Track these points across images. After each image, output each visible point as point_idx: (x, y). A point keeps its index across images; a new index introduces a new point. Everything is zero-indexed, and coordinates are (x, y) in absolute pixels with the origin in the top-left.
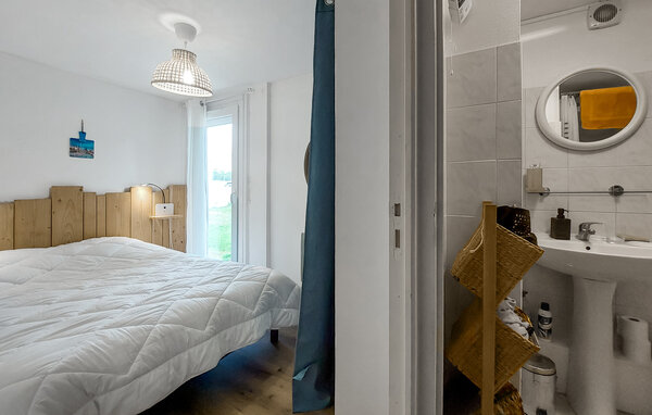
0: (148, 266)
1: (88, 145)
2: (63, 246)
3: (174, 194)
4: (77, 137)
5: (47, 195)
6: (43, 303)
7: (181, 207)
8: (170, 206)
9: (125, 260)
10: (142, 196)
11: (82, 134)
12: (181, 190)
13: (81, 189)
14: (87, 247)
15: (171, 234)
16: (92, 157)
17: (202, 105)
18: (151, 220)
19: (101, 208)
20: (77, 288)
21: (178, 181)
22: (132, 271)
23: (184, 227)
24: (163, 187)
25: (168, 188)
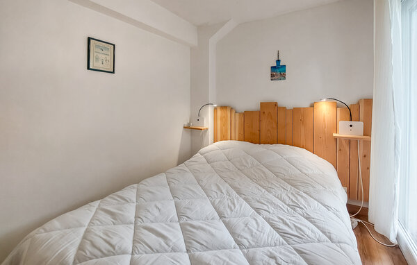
1: (281, 70)
3: (366, 111)
4: (275, 65)
5: (259, 109)
11: (278, 61)
13: (276, 104)
18: (336, 139)
19: (289, 120)
25: (358, 103)
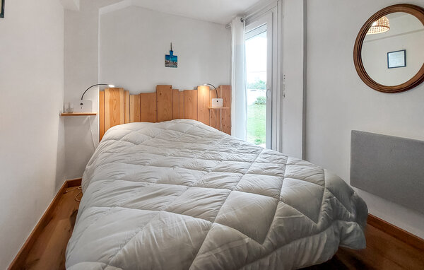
0: (208, 144)
1: (174, 59)
2: (162, 123)
3: (223, 92)
4: (169, 54)
5: (155, 90)
6: (140, 164)
7: (227, 101)
8: (221, 100)
9: (194, 136)
10: (204, 92)
11: (171, 52)
12: (227, 88)
13: (171, 87)
14: (173, 124)
15: (222, 120)
16: (177, 66)
17: (242, 21)
18: (209, 109)
20: (163, 154)
21: (225, 82)
22: (197, 146)
23: (230, 116)
24: (216, 86)
25: (219, 87)
